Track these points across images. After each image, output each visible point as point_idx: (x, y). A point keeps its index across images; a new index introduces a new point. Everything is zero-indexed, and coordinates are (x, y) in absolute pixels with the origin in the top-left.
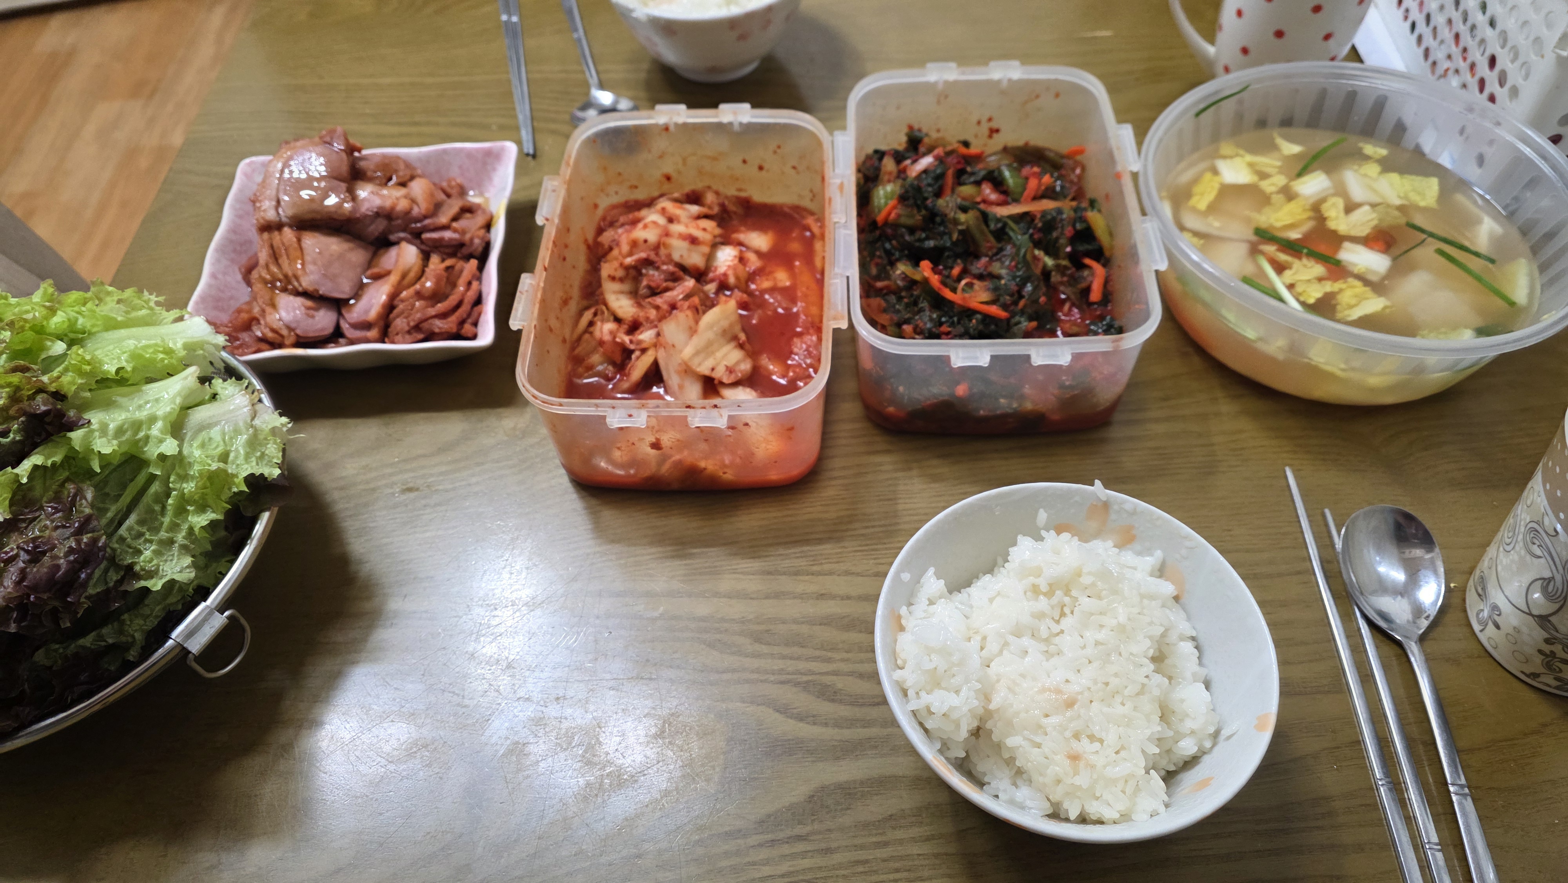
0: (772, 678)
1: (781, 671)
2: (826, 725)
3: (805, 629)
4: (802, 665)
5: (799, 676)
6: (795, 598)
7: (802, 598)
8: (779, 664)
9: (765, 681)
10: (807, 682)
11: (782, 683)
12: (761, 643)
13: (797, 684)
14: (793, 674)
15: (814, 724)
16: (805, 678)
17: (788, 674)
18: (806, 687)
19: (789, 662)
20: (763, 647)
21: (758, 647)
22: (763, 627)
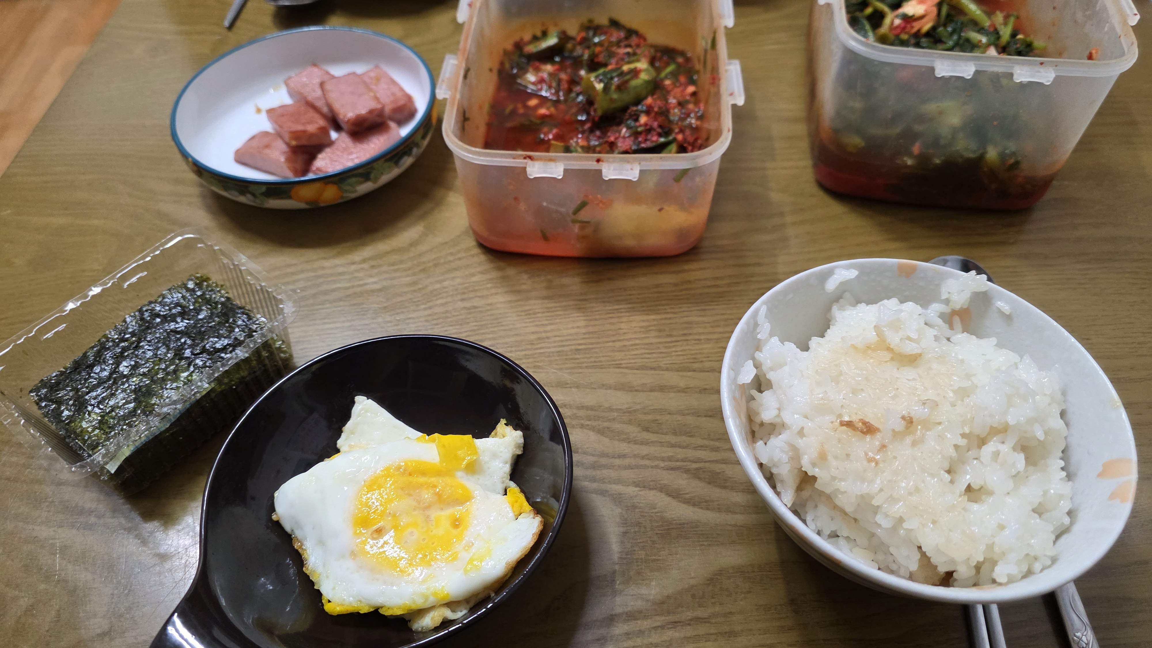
0: (662, 464)
1: (670, 459)
2: (719, 510)
3: (690, 420)
4: (691, 454)
5: (689, 464)
6: (679, 391)
7: (685, 392)
8: (669, 452)
9: (656, 467)
10: (697, 469)
11: (673, 469)
12: (649, 431)
13: (687, 471)
14: (683, 460)
15: (708, 509)
16: (694, 466)
17: (678, 461)
18: (696, 474)
19: (678, 450)
20: (651, 434)
21: (646, 436)
22: (649, 417)
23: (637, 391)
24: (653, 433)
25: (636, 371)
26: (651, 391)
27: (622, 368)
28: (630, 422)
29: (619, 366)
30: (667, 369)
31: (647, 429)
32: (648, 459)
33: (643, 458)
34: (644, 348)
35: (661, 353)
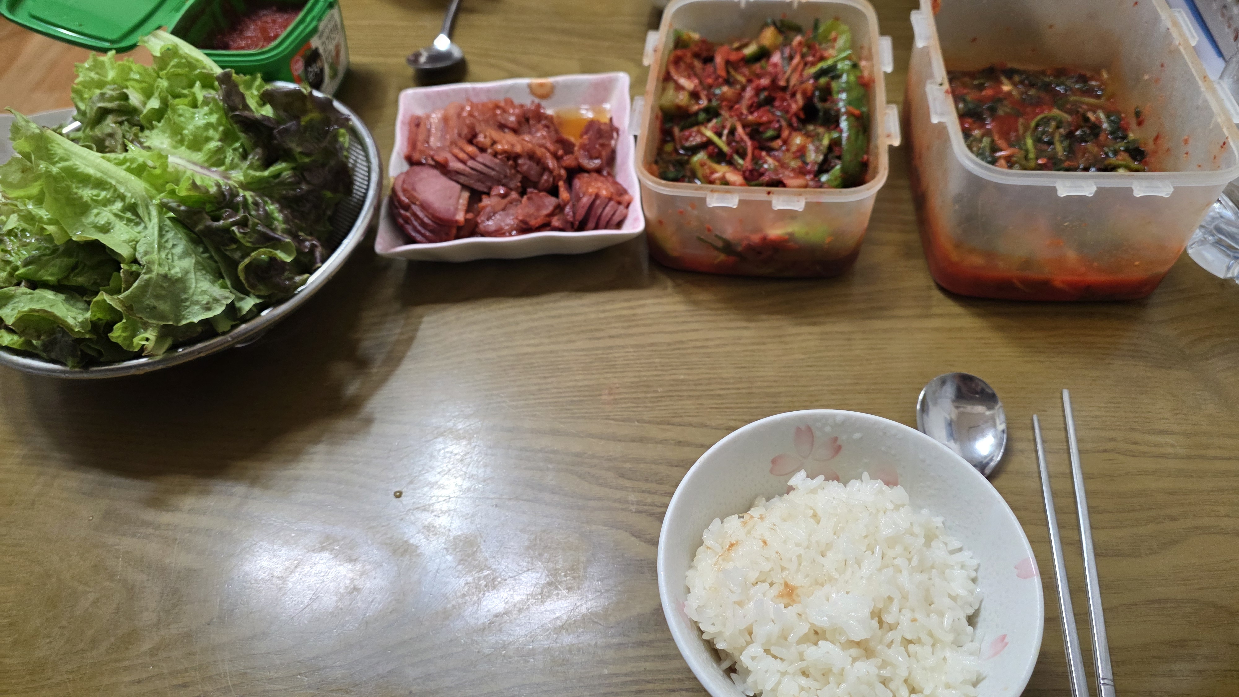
0: (631, 508)
1: (639, 503)
7: (662, 444)
8: (639, 497)
9: (625, 510)
11: (639, 512)
20: (626, 481)
21: (621, 481)
22: (628, 465)
23: (620, 441)
24: (628, 479)
25: (621, 423)
26: (633, 441)
27: (610, 419)
28: (608, 469)
29: (608, 418)
30: (649, 422)
31: (623, 476)
32: (620, 502)
33: (615, 501)
34: (632, 402)
35: (646, 407)
